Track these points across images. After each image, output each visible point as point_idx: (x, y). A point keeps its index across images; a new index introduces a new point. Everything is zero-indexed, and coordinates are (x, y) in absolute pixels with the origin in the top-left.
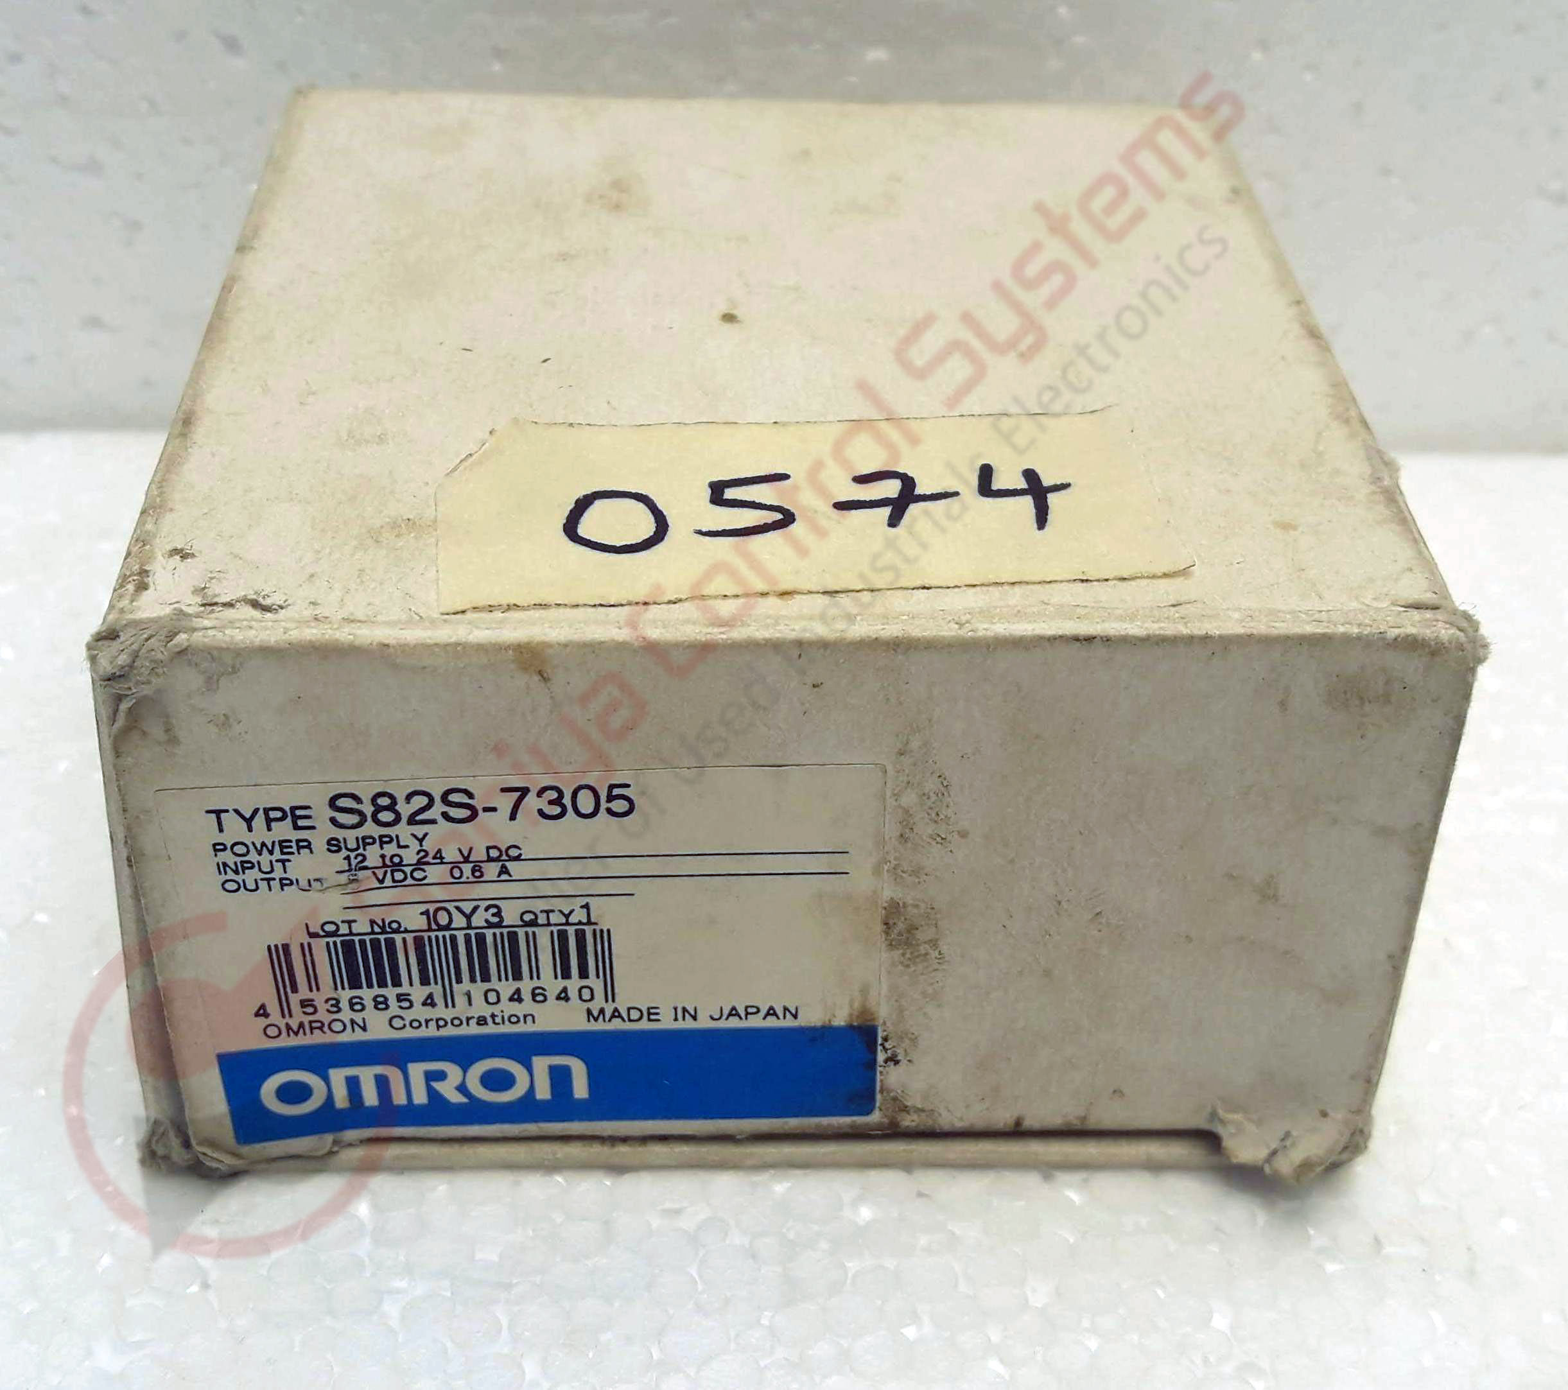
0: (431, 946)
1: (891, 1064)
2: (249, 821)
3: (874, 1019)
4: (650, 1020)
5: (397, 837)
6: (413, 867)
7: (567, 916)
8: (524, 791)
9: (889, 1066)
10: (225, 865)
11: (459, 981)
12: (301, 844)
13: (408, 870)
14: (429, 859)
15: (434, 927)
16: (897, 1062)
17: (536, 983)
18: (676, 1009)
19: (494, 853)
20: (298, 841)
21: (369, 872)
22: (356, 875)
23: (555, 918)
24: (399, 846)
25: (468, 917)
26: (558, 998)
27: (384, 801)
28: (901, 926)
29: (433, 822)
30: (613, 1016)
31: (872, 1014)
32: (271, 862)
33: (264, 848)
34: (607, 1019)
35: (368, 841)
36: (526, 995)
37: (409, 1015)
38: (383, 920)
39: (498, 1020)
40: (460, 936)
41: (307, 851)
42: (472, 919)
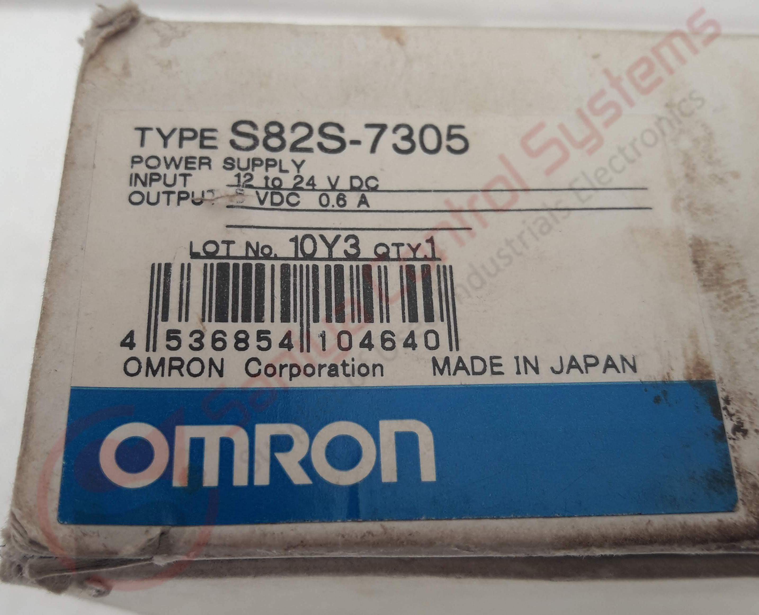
0: (295, 276)
1: (739, 435)
2: (165, 138)
3: (709, 374)
4: (493, 373)
5: (280, 161)
6: (290, 192)
7: (414, 250)
8: (383, 127)
9: (738, 439)
10: (137, 176)
11: (316, 320)
12: (203, 161)
13: (285, 193)
14: (303, 185)
15: (300, 255)
16: (745, 433)
17: (385, 326)
18: (517, 358)
19: (356, 183)
20: (201, 158)
21: (253, 192)
22: (242, 190)
23: (405, 252)
24: (281, 171)
25: (330, 247)
26: (406, 345)
27: (274, 129)
28: (709, 265)
29: (309, 150)
30: (458, 368)
31: (707, 367)
32: (175, 175)
33: (173, 163)
34: (452, 372)
35: (256, 162)
36: (376, 341)
37: (266, 358)
38: (258, 244)
39: (349, 370)
40: (322, 265)
41: (207, 167)
42: (333, 249)
